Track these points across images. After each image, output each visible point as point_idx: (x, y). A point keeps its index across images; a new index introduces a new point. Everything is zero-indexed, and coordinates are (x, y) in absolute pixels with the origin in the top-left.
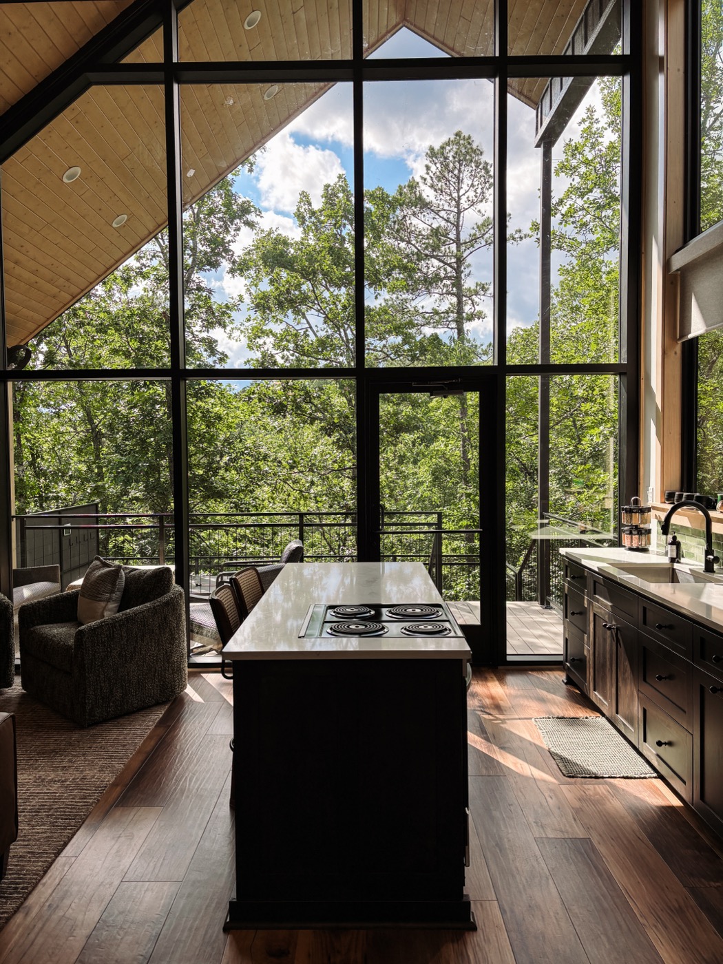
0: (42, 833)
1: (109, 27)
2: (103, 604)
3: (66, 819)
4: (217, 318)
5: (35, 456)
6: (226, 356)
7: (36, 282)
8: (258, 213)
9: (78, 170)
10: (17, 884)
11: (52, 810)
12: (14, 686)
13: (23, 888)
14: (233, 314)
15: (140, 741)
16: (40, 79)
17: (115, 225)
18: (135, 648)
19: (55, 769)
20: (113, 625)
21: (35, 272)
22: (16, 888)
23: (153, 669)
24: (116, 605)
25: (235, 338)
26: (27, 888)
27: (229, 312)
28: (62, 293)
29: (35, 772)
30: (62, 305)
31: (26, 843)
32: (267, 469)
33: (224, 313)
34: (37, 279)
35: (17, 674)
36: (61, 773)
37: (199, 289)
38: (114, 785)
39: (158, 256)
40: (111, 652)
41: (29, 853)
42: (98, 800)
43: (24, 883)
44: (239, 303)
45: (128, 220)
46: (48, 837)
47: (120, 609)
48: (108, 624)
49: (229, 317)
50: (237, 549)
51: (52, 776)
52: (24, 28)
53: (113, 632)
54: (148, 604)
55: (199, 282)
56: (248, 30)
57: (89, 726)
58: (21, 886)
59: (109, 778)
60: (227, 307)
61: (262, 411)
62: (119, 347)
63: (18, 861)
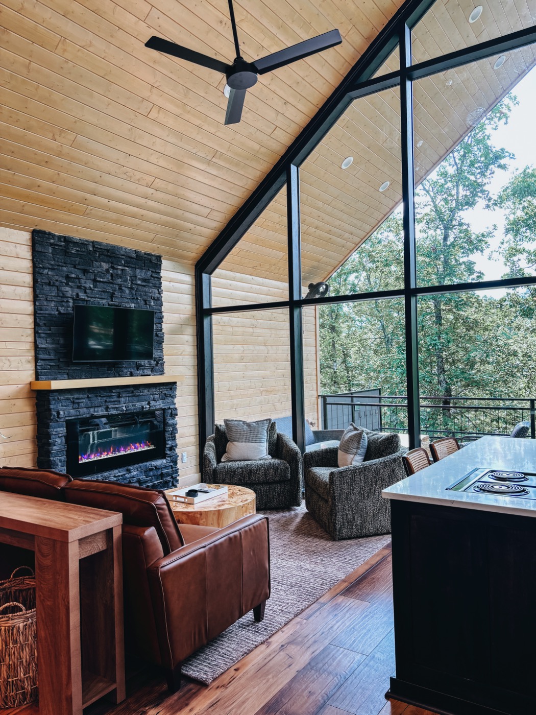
0: (291, 600)
1: (363, 57)
2: (352, 456)
3: (308, 595)
4: (475, 244)
5: (346, 355)
6: (483, 274)
7: (330, 239)
8: (511, 156)
9: (351, 158)
10: (267, 626)
11: (301, 588)
12: (301, 507)
13: (270, 630)
14: (488, 239)
15: (369, 556)
16: (320, 106)
17: (381, 190)
18: (370, 489)
19: (310, 562)
20: (355, 471)
21: (329, 232)
22: (266, 629)
23: (384, 507)
24: (361, 458)
25: (495, 259)
26: (272, 631)
27: (484, 239)
28: (348, 243)
29: (299, 561)
30: (348, 251)
31: (280, 604)
32: (518, 362)
33: (480, 241)
34: (331, 236)
35: (303, 498)
36: (313, 566)
37: (461, 224)
38: (344, 581)
39: (429, 205)
40: (353, 490)
41: (280, 610)
42: (330, 588)
43: (271, 627)
44: (494, 230)
45: (391, 184)
46: (294, 603)
47: (365, 460)
48: (351, 470)
49: (486, 243)
50: (499, 428)
51: (308, 566)
52: (307, 76)
53: (355, 476)
54: (380, 459)
55: (460, 220)
56: (473, 23)
57: (339, 540)
58: (269, 629)
59: (342, 576)
60: (483, 235)
61: (515, 315)
62: (400, 275)
63: (272, 613)
